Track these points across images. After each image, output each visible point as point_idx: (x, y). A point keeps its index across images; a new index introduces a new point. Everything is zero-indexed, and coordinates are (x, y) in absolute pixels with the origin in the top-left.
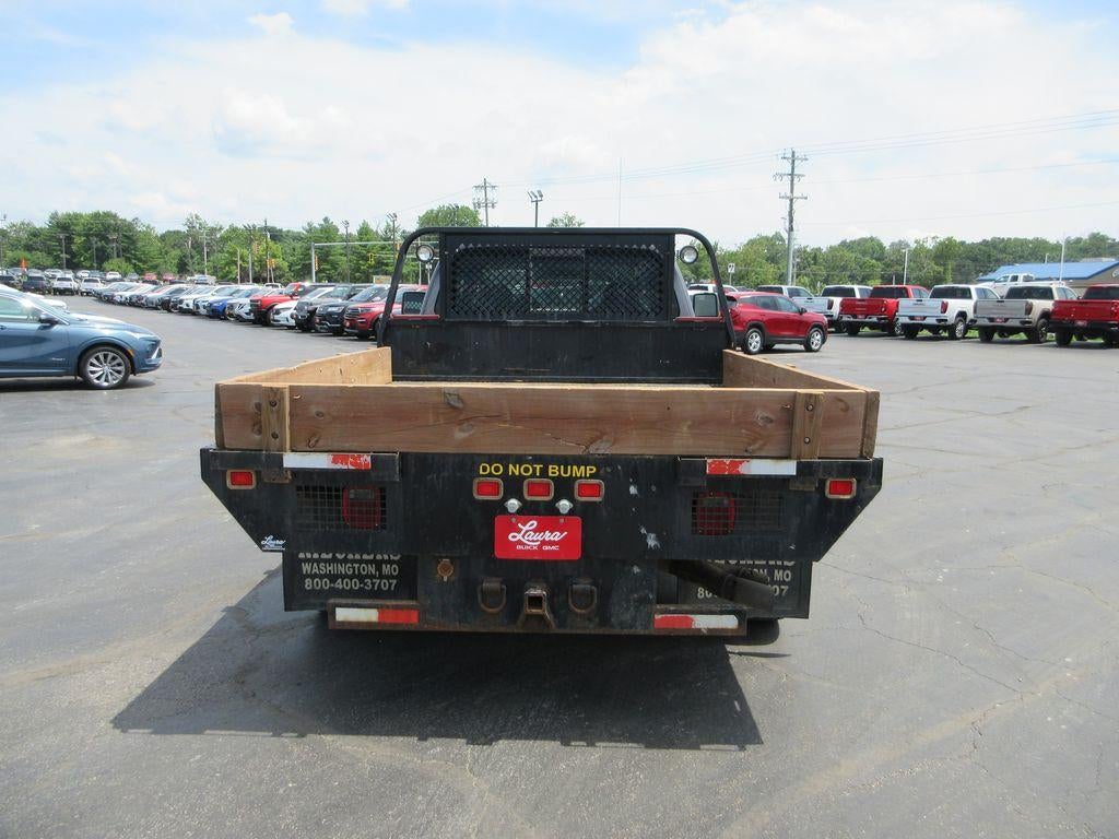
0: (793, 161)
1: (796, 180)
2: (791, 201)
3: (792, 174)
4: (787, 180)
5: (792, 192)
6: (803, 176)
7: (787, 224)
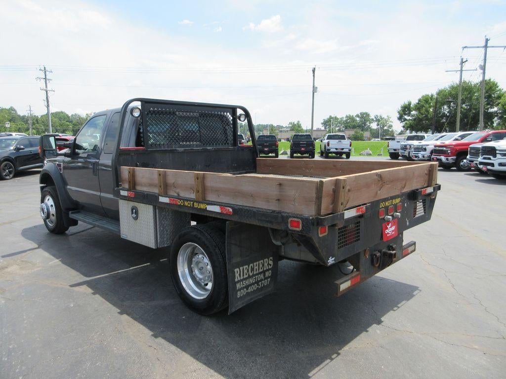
0: (45, 72)
1: (48, 82)
2: (47, 92)
3: (45, 79)
4: (43, 81)
5: (46, 87)
6: (51, 80)
7: (46, 103)
